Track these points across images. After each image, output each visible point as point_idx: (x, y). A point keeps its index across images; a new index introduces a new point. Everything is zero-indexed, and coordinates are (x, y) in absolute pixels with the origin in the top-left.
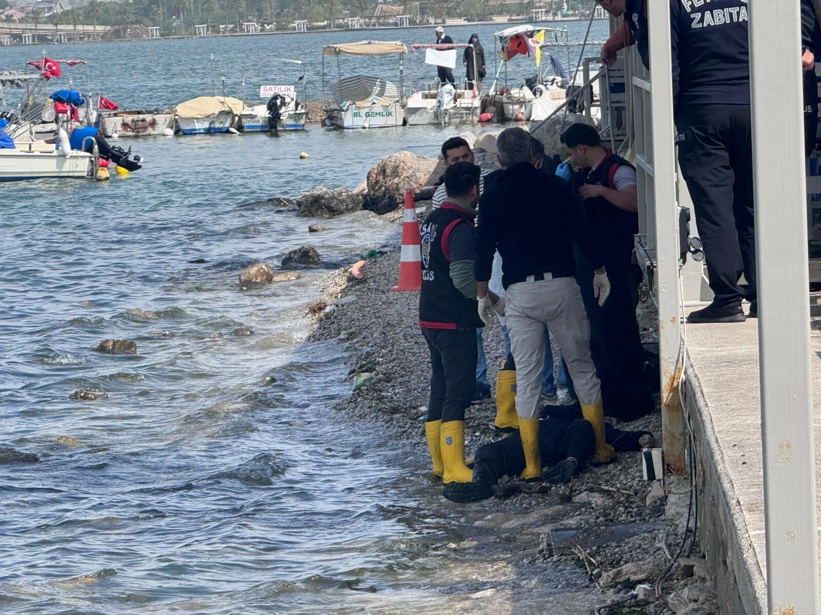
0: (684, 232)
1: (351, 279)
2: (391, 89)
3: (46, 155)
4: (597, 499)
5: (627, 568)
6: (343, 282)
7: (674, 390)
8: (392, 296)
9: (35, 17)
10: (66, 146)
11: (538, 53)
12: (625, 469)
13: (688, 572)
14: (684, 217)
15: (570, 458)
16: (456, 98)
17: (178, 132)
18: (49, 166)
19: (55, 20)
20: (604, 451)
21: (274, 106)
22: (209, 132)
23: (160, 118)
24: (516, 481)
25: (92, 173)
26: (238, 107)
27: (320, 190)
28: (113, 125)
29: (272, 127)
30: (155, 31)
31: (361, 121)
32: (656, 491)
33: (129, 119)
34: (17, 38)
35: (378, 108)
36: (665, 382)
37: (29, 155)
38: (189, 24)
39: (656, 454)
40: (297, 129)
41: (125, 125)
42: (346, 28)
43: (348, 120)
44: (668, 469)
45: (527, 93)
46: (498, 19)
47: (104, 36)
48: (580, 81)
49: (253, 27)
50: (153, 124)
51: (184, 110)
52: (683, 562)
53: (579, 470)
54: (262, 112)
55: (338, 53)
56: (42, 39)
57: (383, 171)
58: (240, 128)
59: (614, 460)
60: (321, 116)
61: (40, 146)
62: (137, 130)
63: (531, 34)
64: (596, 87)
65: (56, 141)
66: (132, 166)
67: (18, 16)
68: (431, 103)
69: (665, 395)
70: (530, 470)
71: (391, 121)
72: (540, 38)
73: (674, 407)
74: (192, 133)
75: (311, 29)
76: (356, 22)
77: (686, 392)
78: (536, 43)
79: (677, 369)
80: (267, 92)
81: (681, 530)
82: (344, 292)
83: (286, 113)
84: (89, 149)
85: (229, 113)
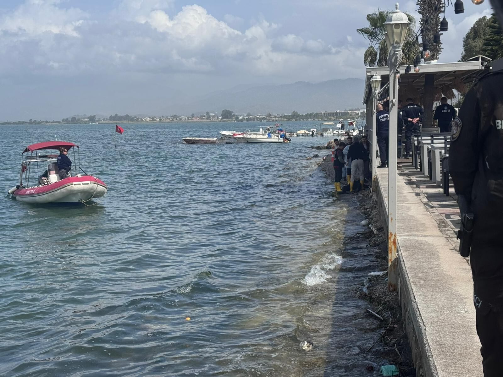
0: (377, 153)
1: (324, 159)
2: (331, 130)
3: (276, 139)
4: (361, 195)
5: (365, 206)
6: (322, 160)
7: (374, 179)
8: (330, 162)
9: (275, 117)
10: (280, 137)
11: (354, 125)
12: (366, 191)
13: (375, 207)
14: (377, 151)
15: (357, 189)
16: (341, 131)
17: (297, 136)
18: (277, 140)
19: (279, 118)
20: (363, 188)
21: (313, 132)
22: (302, 136)
23: (295, 133)
24: (348, 192)
25: (284, 142)
26: (307, 132)
27: (319, 146)
28: (287, 134)
29: (312, 135)
30: (294, 120)
31: (326, 135)
32: (371, 194)
33: (290, 133)
34: (273, 120)
35: (329, 133)
36: (373, 177)
37: (274, 138)
38: (300, 119)
39: (371, 188)
40: (316, 136)
41: (289, 134)
42: (324, 120)
43: (324, 135)
44: (373, 191)
45: (352, 131)
46: (349, 119)
47: (286, 120)
48: (361, 129)
49: (310, 119)
50: (294, 134)
51: (298, 132)
52: (374, 206)
53: (359, 191)
54: (311, 133)
55: (323, 124)
56: (277, 121)
57: (329, 143)
58: (307, 135)
59: (364, 189)
60: (320, 134)
61: (276, 137)
62: (291, 135)
63: (353, 122)
64: (364, 130)
65: (278, 136)
66: (290, 141)
67: (273, 117)
68: (337, 132)
69: (373, 179)
70: (351, 190)
71: (331, 135)
72: (355, 122)
73: (374, 181)
74: (299, 136)
75: (319, 120)
76: (326, 119)
77: (376, 179)
78: (354, 123)
79: (375, 175)
80: (312, 130)
81: (375, 201)
82: (322, 162)
83: (315, 133)
84: (283, 138)
85: (305, 133)
